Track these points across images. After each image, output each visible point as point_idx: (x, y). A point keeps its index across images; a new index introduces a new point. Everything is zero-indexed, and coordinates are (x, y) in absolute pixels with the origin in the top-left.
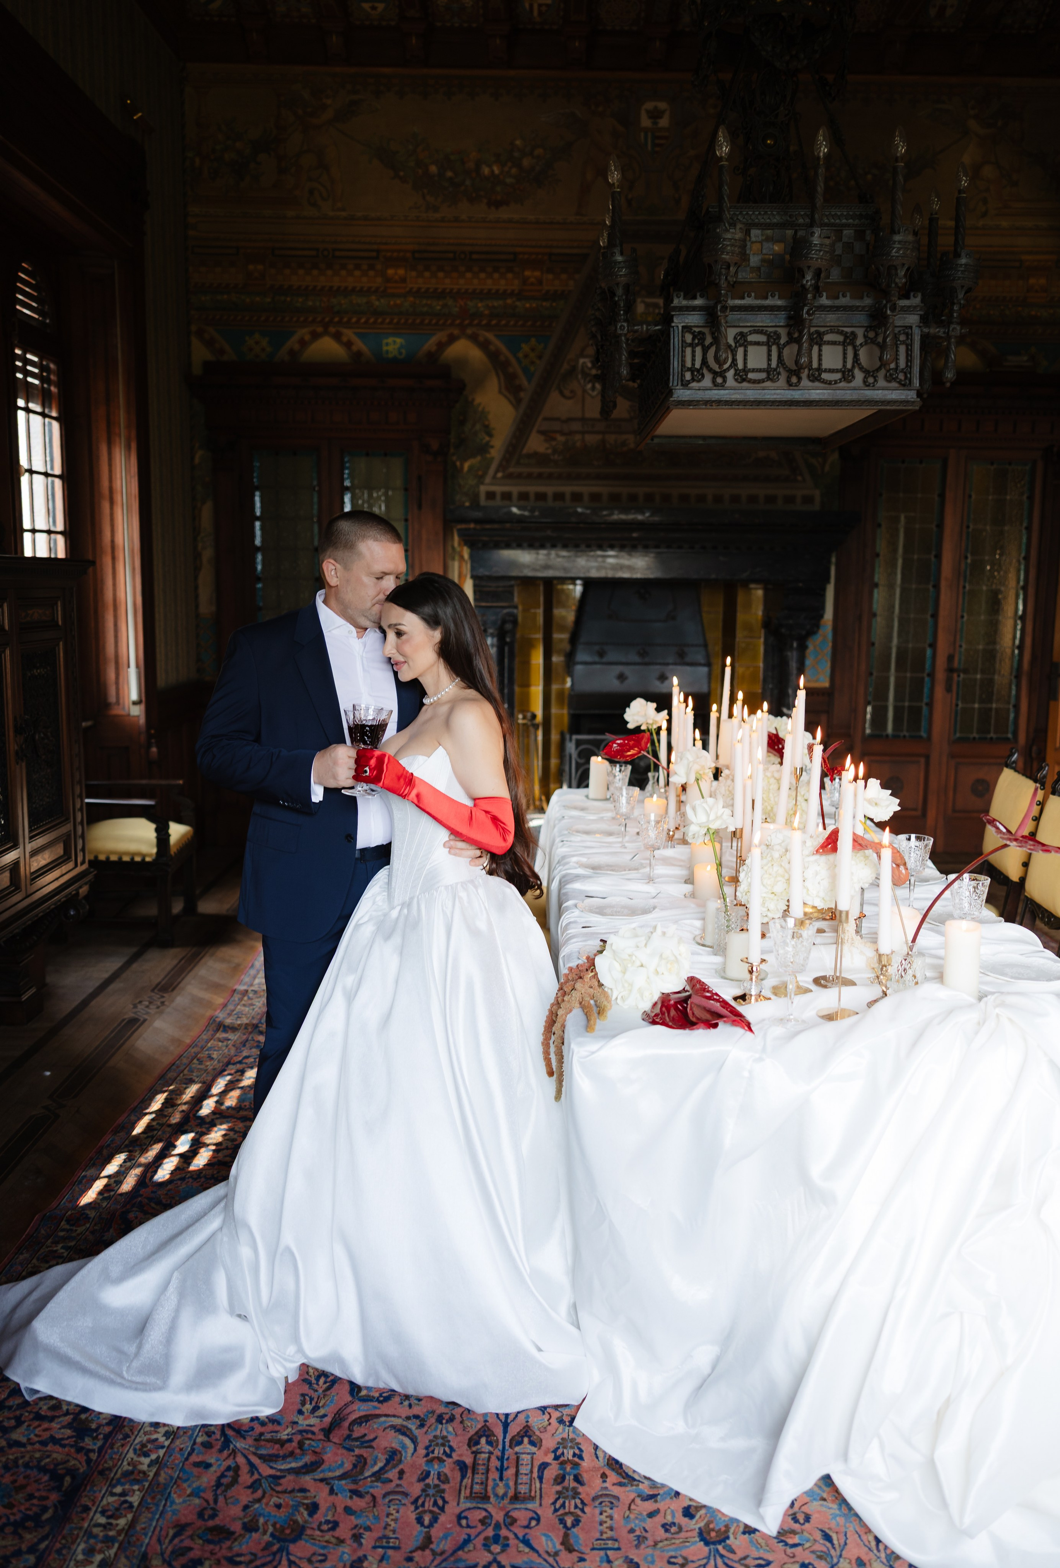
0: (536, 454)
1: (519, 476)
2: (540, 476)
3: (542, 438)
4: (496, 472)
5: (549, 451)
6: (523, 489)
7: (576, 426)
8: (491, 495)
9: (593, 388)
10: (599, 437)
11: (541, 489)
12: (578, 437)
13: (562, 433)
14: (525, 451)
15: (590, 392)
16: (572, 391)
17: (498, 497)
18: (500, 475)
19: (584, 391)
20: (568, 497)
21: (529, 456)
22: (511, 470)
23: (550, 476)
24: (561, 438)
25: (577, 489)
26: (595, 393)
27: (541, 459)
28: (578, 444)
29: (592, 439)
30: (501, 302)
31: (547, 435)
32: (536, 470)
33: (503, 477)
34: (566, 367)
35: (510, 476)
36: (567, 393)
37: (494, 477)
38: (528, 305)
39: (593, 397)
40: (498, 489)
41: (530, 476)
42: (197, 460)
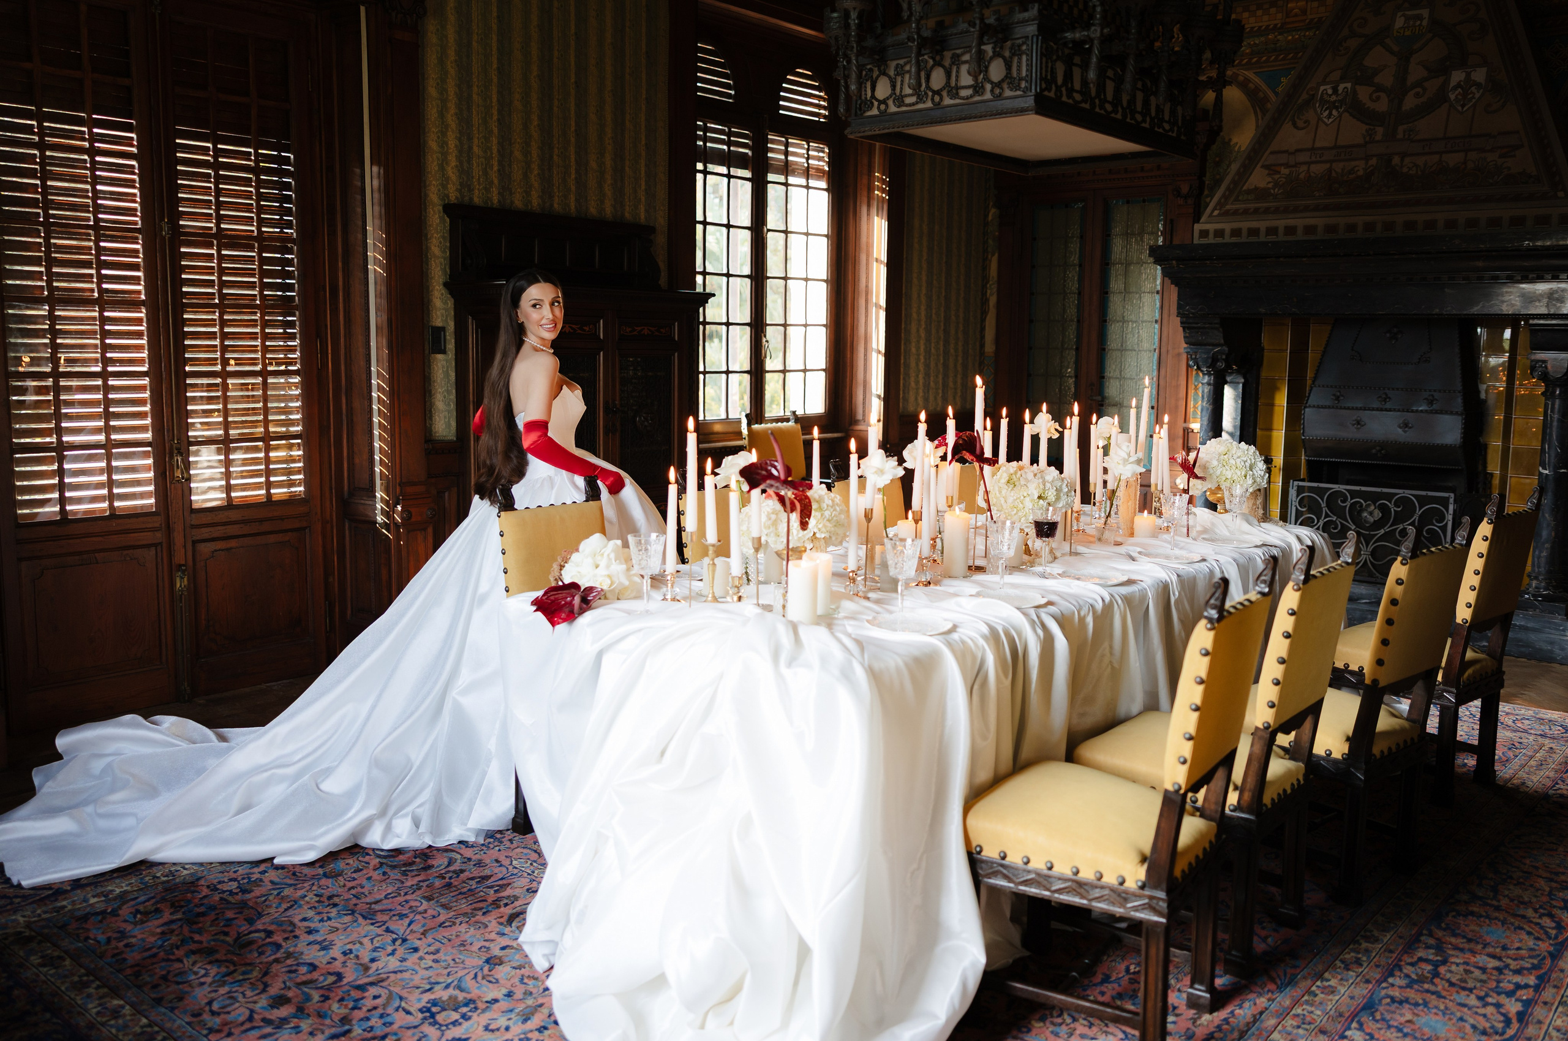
0: (1256, 188)
1: (1236, 213)
2: (1256, 211)
3: (1267, 172)
4: (1213, 211)
5: (1270, 185)
6: (1236, 225)
7: (1303, 157)
8: (1204, 234)
9: (1330, 115)
10: (1328, 166)
11: (1254, 224)
12: (1304, 168)
13: (1287, 165)
14: (1245, 188)
15: (1326, 120)
16: (1305, 122)
17: (1211, 235)
18: (1216, 213)
19: (1319, 119)
20: (1281, 231)
21: (1249, 192)
22: (1228, 207)
23: (1267, 211)
24: (1285, 171)
25: (1291, 222)
26: (1331, 120)
27: (1261, 194)
28: (1302, 176)
29: (1317, 169)
30: (1262, 39)
31: (1271, 169)
32: (1252, 206)
33: (1219, 215)
34: (1305, 96)
35: (1226, 213)
36: (1300, 124)
37: (1210, 215)
38: (1290, 38)
39: (1327, 125)
40: (1211, 227)
41: (1246, 212)
42: (990, 218)
